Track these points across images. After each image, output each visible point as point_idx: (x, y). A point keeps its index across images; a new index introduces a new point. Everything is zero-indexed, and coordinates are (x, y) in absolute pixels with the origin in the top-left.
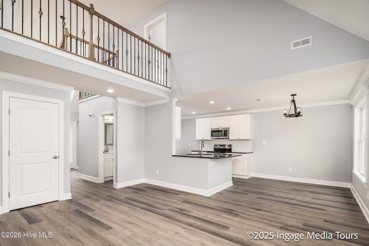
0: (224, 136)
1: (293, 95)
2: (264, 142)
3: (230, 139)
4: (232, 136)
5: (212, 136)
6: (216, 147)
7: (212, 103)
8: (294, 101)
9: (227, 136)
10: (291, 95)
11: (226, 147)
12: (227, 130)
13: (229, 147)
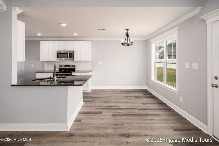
0: (70, 58)
1: (127, 30)
2: (100, 63)
3: (74, 60)
4: (77, 57)
5: (58, 57)
6: (61, 67)
7: (64, 25)
8: (127, 34)
9: (72, 58)
10: (126, 30)
11: (71, 67)
12: (72, 53)
13: (73, 67)
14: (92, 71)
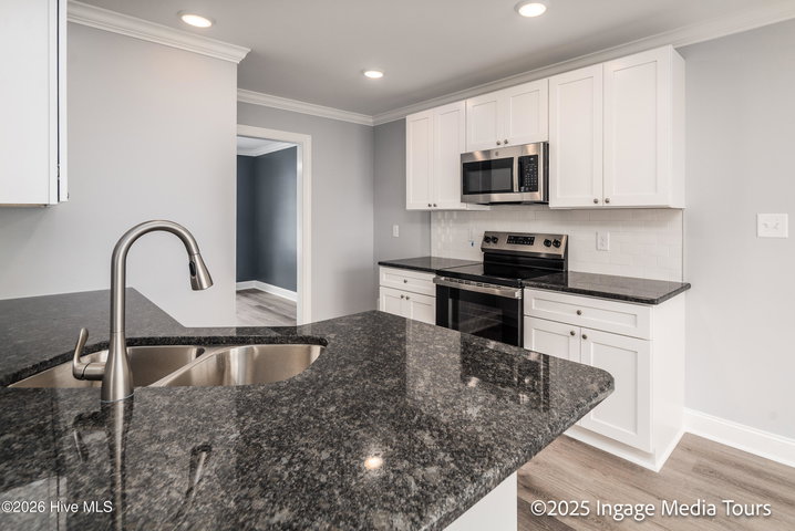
0: (523, 188)
3: (553, 204)
5: (467, 189)
6: (492, 246)
9: (537, 188)
11: (538, 248)
12: (536, 157)
13: (552, 250)
14: (688, 286)
